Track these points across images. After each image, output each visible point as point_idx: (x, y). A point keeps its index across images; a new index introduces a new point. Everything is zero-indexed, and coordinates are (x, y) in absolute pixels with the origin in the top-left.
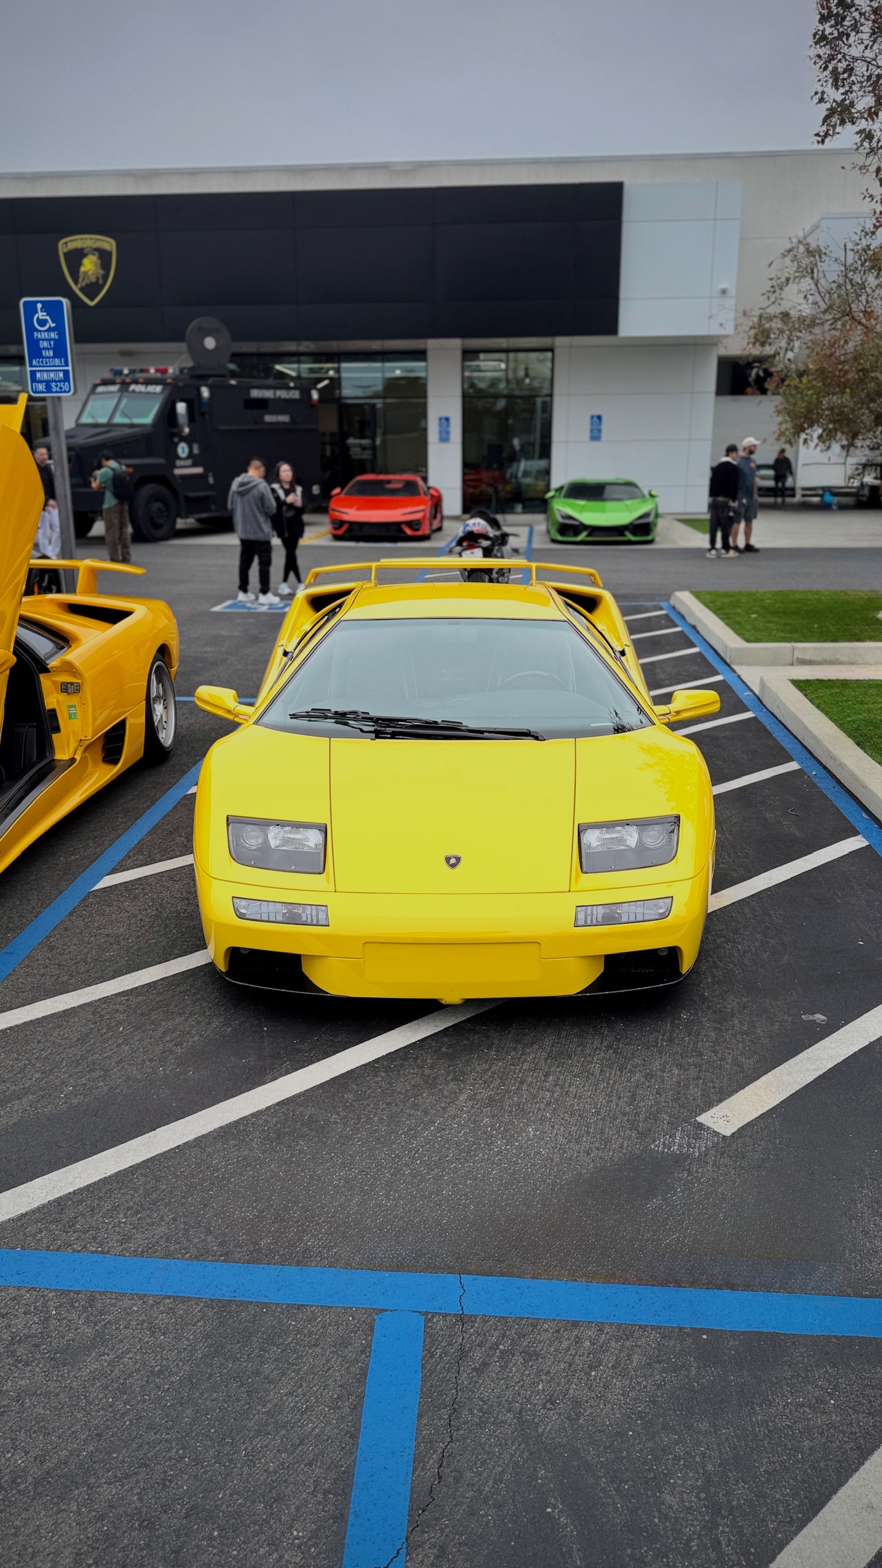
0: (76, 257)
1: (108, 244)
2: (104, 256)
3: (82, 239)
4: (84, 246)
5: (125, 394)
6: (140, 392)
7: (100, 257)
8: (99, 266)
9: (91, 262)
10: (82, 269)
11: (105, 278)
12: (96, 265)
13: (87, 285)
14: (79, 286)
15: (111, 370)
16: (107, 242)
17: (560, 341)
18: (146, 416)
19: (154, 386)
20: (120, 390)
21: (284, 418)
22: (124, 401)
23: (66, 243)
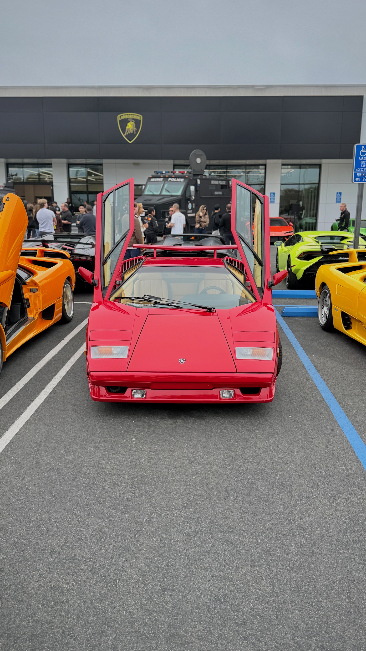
0: (125, 122)
1: (139, 117)
2: (137, 122)
3: (128, 115)
4: (129, 118)
5: (166, 182)
6: (174, 181)
7: (135, 123)
8: (134, 126)
9: (131, 125)
10: (127, 127)
11: (137, 131)
12: (133, 125)
13: (128, 134)
14: (125, 135)
15: (155, 172)
16: (139, 116)
17: (324, 161)
18: (178, 192)
19: (180, 179)
20: (163, 180)
21: (220, 193)
22: (166, 186)
23: (121, 116)
